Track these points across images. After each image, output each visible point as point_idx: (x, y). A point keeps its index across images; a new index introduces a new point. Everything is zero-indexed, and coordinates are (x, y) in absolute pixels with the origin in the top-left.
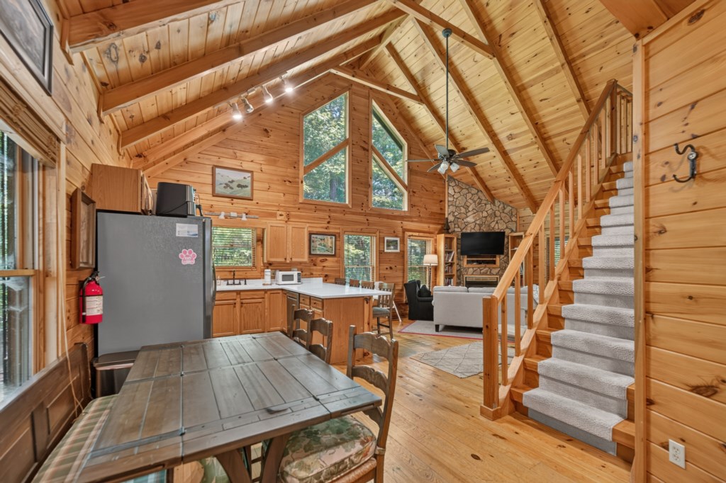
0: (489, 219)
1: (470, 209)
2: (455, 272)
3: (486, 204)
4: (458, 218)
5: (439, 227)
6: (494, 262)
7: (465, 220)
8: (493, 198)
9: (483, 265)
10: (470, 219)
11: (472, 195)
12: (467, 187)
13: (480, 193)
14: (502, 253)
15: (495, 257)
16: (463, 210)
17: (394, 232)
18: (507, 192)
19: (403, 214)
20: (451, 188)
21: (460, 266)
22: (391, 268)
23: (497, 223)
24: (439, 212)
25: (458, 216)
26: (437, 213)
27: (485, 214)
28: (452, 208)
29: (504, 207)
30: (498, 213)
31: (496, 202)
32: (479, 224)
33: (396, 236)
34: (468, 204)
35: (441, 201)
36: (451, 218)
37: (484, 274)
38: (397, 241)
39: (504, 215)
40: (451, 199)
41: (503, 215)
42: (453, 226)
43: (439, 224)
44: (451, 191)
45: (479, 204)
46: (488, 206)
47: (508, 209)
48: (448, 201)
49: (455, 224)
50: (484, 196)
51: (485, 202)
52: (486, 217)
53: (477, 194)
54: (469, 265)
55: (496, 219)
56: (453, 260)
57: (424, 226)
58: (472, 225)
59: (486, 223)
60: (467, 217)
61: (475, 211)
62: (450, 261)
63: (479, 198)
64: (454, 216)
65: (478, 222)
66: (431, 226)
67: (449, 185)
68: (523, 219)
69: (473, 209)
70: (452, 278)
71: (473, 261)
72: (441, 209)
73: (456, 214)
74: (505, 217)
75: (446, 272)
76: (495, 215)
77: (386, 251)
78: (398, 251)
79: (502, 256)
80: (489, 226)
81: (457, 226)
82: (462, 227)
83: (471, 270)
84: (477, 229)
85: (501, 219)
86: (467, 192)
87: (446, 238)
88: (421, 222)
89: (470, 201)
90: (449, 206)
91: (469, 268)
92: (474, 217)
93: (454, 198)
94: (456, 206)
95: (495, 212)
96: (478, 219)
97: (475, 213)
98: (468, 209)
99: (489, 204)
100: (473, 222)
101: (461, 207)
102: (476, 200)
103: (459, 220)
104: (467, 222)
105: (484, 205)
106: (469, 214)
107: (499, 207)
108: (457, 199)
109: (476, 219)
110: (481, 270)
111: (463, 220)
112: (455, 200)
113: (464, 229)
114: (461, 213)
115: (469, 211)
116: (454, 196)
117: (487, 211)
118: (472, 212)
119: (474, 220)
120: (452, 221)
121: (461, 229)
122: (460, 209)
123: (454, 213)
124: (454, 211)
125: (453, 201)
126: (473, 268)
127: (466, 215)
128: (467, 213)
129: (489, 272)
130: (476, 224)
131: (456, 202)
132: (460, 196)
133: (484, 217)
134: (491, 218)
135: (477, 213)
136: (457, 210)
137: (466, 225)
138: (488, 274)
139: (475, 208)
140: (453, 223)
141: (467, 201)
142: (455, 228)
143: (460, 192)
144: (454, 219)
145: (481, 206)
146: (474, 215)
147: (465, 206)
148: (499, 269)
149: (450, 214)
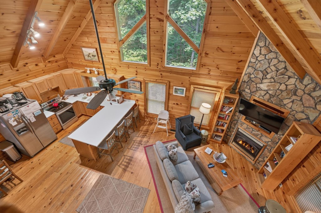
0: (284, 94)
1: (269, 76)
3: (290, 77)
4: (253, 81)
6: (269, 132)
7: (258, 85)
9: (257, 128)
10: (264, 86)
11: (279, 61)
12: (277, 51)
14: (276, 133)
16: (260, 75)
17: (182, 84)
20: (258, 48)
21: (238, 118)
22: (177, 104)
23: (293, 102)
25: (253, 79)
27: (283, 87)
28: (251, 70)
29: (314, 89)
30: (300, 92)
31: (307, 79)
32: (270, 95)
33: (184, 87)
34: (269, 70)
35: (241, 61)
36: (246, 79)
37: (254, 135)
38: (183, 89)
40: (253, 60)
41: (306, 97)
42: (245, 86)
44: (257, 52)
45: (282, 74)
46: (292, 81)
48: (250, 62)
49: (247, 85)
51: (290, 74)
52: (282, 91)
53: (284, 62)
54: (246, 122)
55: (294, 97)
58: (263, 93)
59: (280, 96)
60: (262, 83)
62: (226, 113)
63: (285, 67)
64: (249, 77)
65: (270, 92)
67: (257, 45)
69: (272, 78)
73: (252, 76)
74: (308, 100)
76: (295, 93)
77: (174, 94)
78: (184, 95)
80: (280, 102)
81: (248, 87)
82: (253, 90)
83: (245, 126)
84: (267, 97)
85: (301, 100)
86: (275, 56)
87: (226, 97)
88: (210, 78)
89: (273, 68)
90: (249, 66)
91: (244, 123)
92: (268, 86)
93: (257, 59)
94: (255, 69)
95: (296, 90)
96: (272, 89)
97: (271, 82)
98: (266, 76)
99: (295, 78)
100: (265, 90)
101: (260, 72)
102: (280, 69)
103: (252, 83)
104: (259, 88)
105: (287, 77)
106: (265, 81)
107: (306, 86)
108: (259, 61)
109: (270, 88)
110: (253, 130)
111: (256, 84)
112: (257, 63)
113: (253, 92)
114: (257, 77)
115: (266, 78)
116: (258, 58)
117: (286, 85)
118: (269, 81)
119: (267, 89)
120: (246, 81)
121: (250, 91)
122: (258, 73)
123: (251, 74)
124: (251, 73)
125: (255, 62)
126: (247, 125)
127: (262, 81)
128: (263, 79)
129: (259, 136)
130: (267, 93)
131: (257, 65)
132: (264, 59)
133: (280, 90)
134: (288, 94)
135: (273, 83)
136: (254, 73)
137: (257, 90)
138: (258, 137)
139: (275, 77)
140: (246, 83)
141: (269, 67)
142: (246, 88)
143: (266, 55)
144: (249, 81)
145: (283, 77)
146: (270, 84)
147: (265, 72)
148: (270, 140)
149: (247, 74)
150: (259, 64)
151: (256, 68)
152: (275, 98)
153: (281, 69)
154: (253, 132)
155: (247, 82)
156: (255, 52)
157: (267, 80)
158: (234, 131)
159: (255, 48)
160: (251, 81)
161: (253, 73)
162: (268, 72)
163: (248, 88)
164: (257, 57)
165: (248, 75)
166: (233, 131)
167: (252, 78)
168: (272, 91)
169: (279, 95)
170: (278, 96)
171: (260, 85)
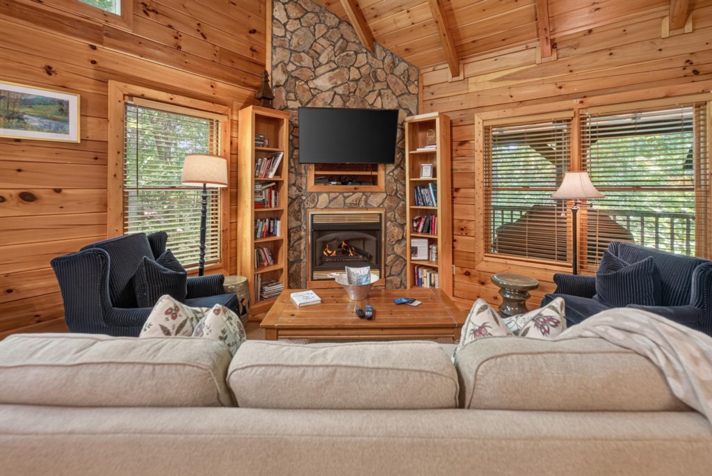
0: (362, 84)
1: (323, 59)
2: (284, 205)
3: (356, 53)
4: (297, 78)
5: (248, 92)
6: (374, 180)
7: (311, 85)
8: (372, 41)
9: (350, 187)
10: (323, 82)
11: (329, 28)
12: (317, 10)
13: (344, 27)
14: (391, 160)
15: (375, 168)
16: (307, 61)
17: (49, 70)
18: (403, 20)
19: (100, 22)
20: (278, 6)
21: (300, 189)
22: (27, 197)
23: (380, 94)
24: (248, 54)
25: (294, 74)
26: (240, 57)
27: (354, 74)
28: (281, 55)
29: (393, 63)
30: (381, 75)
31: (378, 49)
32: (341, 96)
33: (64, 88)
34: (318, 48)
35: (253, 31)
36: (278, 77)
37: (351, 207)
39: (394, 79)
40: (279, 32)
41: (391, 79)
42: (284, 95)
43: (245, 85)
45: (343, 50)
46: (362, 58)
47: (402, 67)
48: (273, 36)
49: (288, 92)
50: (355, 34)
51: (355, 47)
52: (356, 81)
53: (337, 27)
54: (321, 187)
55: (378, 86)
56: (278, 173)
57: (198, 82)
58: (327, 96)
59: (357, 93)
60: (316, 77)
61: (334, 66)
62: (271, 176)
63: (342, 37)
64: (285, 72)
65: (340, 90)
66: (221, 85)
67: (275, 1)
68: (431, 90)
69: (330, 61)
70: (278, 219)
71: (330, 179)
72: (252, 50)
73: (291, 67)
74: (396, 83)
75: (257, 205)
76: (375, 77)
79: (391, 167)
80: (363, 100)
81: (292, 95)
82: (305, 100)
83: (324, 199)
84: (338, 103)
85: (388, 87)
86: (316, 19)
87: (258, 118)
88: (186, 66)
89: (323, 42)
90: (274, 48)
91: (319, 193)
92: (331, 78)
93: (286, 30)
94: (291, 50)
95: (375, 72)
96: (339, 83)
97: (333, 70)
98: (317, 59)
99: (363, 52)
100: (329, 90)
101: (302, 54)
102: (335, 41)
103: (297, 83)
104: (315, 89)
105: (352, 53)
106: (320, 70)
107: (383, 61)
108: (292, 33)
109: (336, 83)
110: (345, 198)
111: (306, 83)
112: (288, 36)
113: (308, 103)
114: (302, 67)
115: (320, 65)
116: (287, 27)
117: (358, 68)
118: (327, 68)
119: (331, 86)
120: (282, 84)
121: (301, 103)
122: (301, 57)
123: (286, 65)
124: (286, 62)
125: (285, 36)
126: (328, 193)
127: (314, 72)
128: (315, 68)
129: (362, 203)
130: (335, 93)
131: (290, 40)
132: (299, 26)
133: (353, 81)
134: (368, 84)
135: (337, 71)
136: (292, 59)
137: (314, 96)
138: (361, 206)
139: (333, 58)
140: (282, 88)
141: (315, 41)
142: (287, 100)
143: (299, 19)
144: (287, 80)
145: (347, 55)
146: (331, 74)
147: (311, 52)
148: (385, 195)
149: (277, 66)
150: (294, 37)
151: (292, 48)
152: (352, 99)
153: (338, 41)
154: (348, 201)
155: (284, 85)
156: (277, 15)
157: (323, 67)
158: (303, 233)
159: (273, 7)
160: (293, 80)
161: (290, 61)
162: (318, 51)
163: (294, 98)
164: (285, 25)
165: (280, 65)
166: (300, 238)
167: (292, 71)
168: (342, 87)
169: (355, 90)
170: (354, 92)
171: (314, 81)
